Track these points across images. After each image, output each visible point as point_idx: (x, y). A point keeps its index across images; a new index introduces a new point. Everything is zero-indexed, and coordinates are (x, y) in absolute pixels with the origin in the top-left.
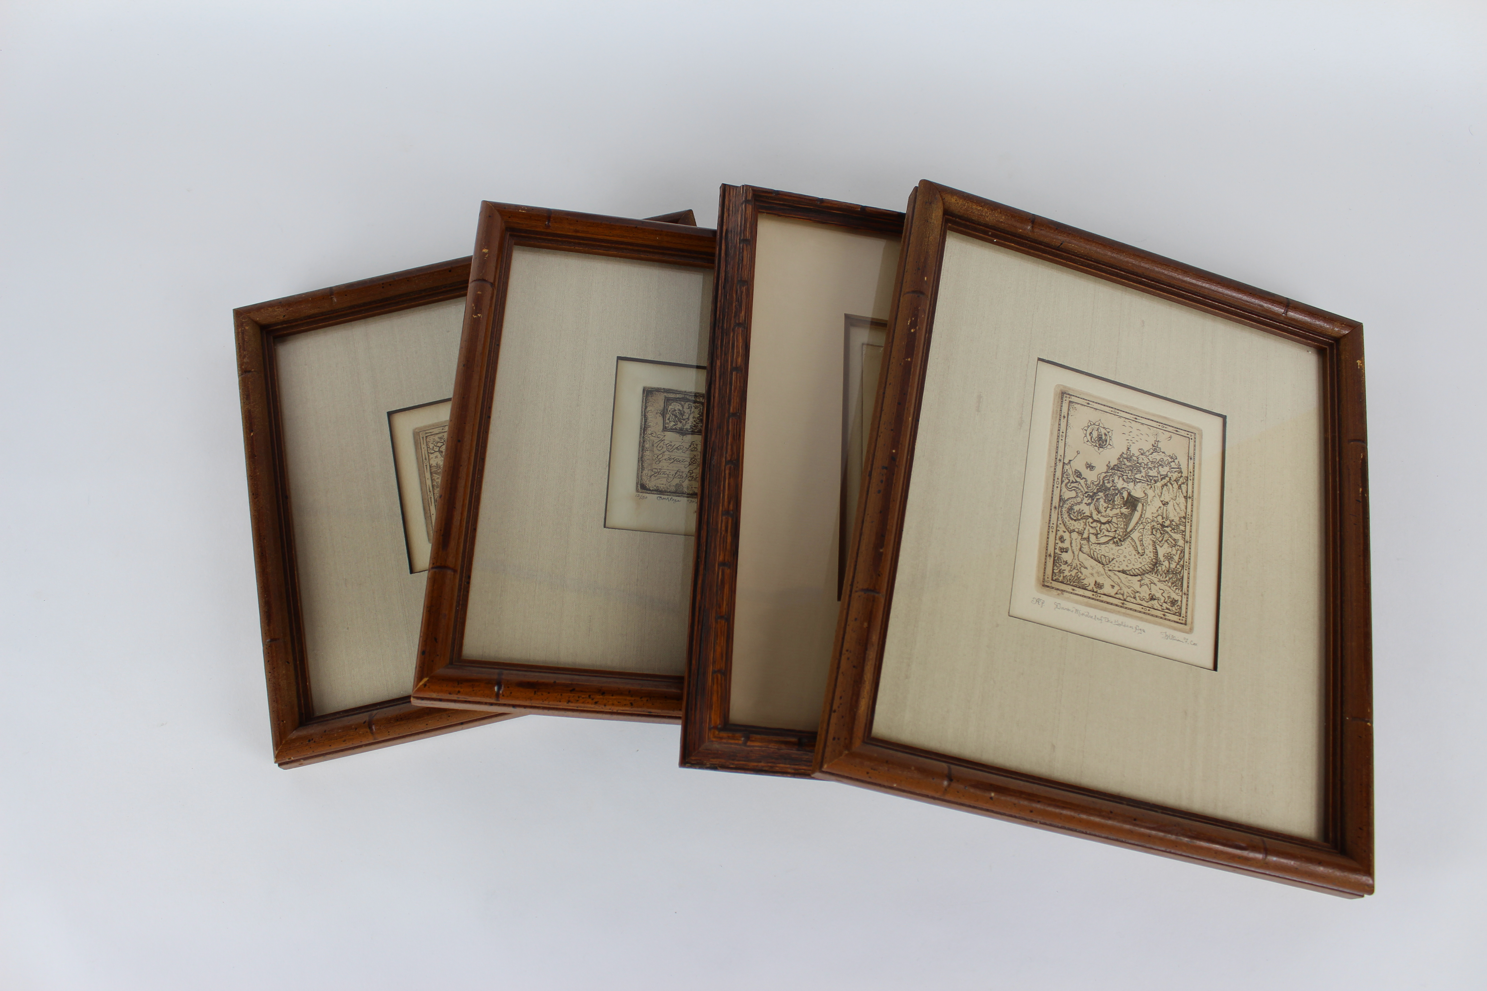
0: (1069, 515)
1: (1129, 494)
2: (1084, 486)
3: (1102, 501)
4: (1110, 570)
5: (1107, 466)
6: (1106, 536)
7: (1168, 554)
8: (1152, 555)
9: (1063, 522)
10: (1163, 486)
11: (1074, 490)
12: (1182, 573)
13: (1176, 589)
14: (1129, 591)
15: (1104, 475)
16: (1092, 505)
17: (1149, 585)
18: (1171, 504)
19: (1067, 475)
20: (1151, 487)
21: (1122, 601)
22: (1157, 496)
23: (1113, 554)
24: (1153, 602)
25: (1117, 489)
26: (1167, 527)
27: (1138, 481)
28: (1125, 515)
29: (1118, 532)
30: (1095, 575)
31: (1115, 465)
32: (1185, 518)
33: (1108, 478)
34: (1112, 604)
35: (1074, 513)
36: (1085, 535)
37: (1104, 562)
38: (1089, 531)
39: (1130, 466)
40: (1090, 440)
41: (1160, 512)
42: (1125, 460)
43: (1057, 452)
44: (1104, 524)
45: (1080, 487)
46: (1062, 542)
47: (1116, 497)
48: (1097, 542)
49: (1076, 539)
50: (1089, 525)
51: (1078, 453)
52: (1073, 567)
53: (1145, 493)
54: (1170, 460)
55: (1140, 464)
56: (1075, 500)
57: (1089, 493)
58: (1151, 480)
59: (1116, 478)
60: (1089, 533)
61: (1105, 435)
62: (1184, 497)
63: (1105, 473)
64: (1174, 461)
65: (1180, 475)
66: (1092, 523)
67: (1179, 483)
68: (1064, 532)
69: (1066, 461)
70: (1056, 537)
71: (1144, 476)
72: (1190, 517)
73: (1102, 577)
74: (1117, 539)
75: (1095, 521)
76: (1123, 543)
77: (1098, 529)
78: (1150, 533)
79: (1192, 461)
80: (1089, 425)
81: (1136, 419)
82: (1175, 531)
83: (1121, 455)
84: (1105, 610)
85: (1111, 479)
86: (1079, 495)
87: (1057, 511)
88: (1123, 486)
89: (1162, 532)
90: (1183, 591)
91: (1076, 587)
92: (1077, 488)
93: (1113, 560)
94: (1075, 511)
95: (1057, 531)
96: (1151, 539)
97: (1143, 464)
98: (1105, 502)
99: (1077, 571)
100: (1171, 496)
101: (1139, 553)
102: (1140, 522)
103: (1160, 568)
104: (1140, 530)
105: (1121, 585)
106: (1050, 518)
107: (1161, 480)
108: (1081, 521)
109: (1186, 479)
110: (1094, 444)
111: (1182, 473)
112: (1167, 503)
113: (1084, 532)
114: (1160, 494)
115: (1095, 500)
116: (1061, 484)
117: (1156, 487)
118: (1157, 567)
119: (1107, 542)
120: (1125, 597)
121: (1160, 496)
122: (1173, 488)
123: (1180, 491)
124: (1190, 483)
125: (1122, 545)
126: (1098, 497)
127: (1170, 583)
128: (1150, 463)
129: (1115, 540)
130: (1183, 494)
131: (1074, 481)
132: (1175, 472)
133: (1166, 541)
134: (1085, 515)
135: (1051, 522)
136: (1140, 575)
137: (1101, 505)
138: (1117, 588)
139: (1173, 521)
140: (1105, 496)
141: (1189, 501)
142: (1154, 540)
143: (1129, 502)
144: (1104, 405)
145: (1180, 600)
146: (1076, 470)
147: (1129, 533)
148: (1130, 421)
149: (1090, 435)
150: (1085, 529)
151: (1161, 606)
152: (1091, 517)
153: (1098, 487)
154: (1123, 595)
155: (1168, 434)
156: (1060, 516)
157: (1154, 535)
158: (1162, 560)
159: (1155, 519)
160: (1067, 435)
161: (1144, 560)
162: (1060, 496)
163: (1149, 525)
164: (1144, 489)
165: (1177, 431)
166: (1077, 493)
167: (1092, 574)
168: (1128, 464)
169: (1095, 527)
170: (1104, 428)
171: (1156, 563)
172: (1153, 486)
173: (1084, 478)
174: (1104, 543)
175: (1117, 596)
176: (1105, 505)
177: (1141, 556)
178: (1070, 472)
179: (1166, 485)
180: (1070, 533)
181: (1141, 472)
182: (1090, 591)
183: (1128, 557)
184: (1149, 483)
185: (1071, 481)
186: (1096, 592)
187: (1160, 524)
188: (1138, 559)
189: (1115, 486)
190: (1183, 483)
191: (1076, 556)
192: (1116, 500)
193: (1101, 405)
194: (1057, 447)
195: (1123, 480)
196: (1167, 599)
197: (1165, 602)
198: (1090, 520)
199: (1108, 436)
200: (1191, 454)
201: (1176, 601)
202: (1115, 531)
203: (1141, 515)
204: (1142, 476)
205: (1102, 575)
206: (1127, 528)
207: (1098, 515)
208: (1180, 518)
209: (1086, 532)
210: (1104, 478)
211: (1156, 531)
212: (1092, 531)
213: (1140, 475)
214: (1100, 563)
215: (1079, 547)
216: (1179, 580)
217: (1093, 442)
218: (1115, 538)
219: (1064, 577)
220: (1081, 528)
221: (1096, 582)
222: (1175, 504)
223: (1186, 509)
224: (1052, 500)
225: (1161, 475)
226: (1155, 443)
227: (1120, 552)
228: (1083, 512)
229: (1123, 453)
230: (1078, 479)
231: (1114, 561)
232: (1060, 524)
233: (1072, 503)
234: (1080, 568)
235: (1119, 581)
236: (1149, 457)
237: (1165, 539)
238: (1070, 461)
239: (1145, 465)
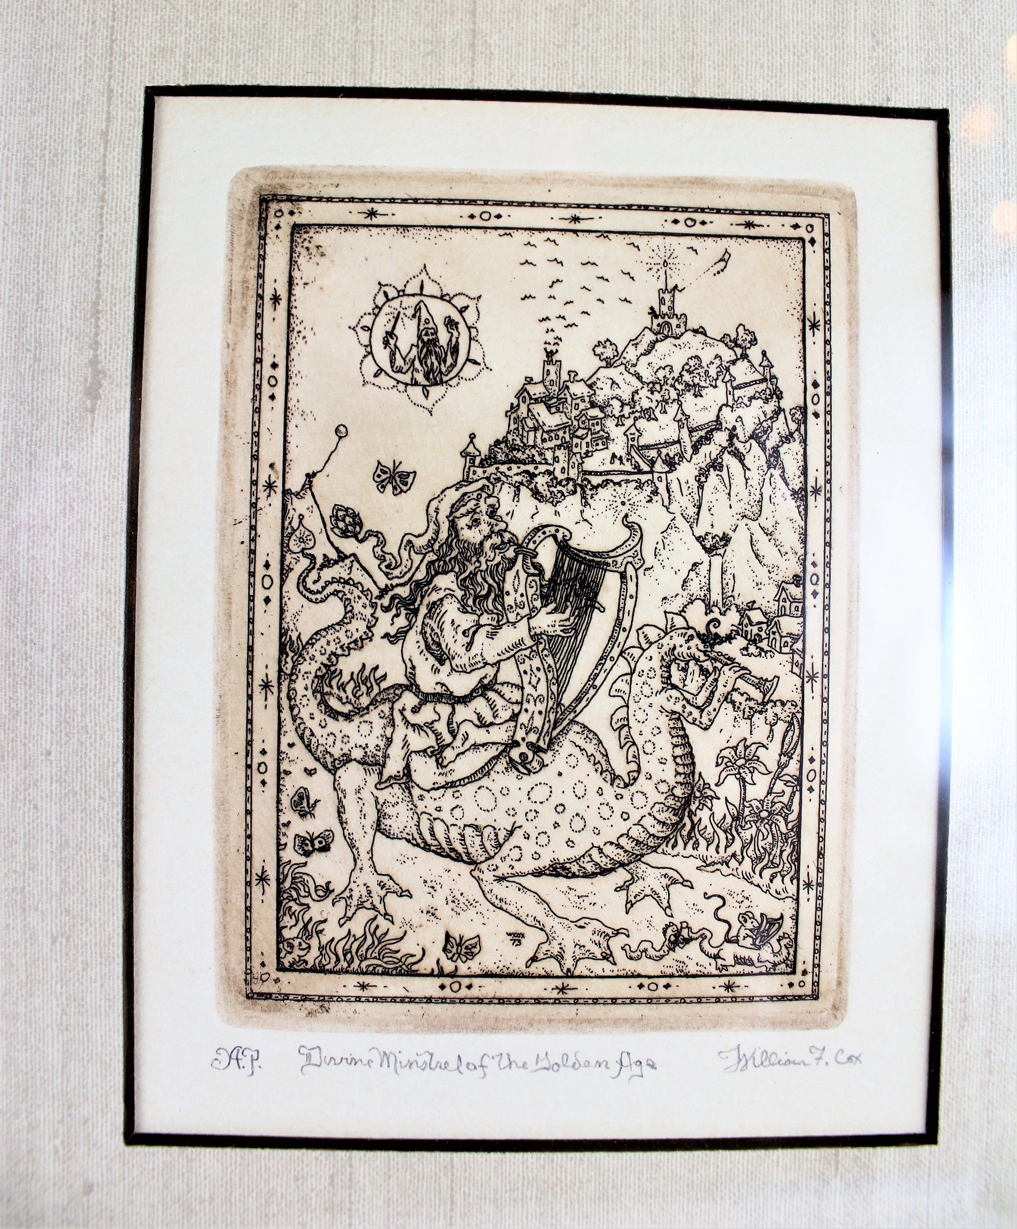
0: (323, 702)
1: (564, 547)
2: (372, 564)
3: (451, 609)
4: (501, 879)
5: (464, 454)
6: (476, 746)
7: (735, 748)
8: (669, 773)
9: (301, 737)
10: (702, 475)
11: (336, 593)
12: (795, 807)
13: (772, 878)
14: (585, 937)
15: (453, 496)
16: (412, 634)
17: (663, 894)
18: (740, 540)
19: (302, 540)
20: (655, 492)
21: (559, 983)
22: (680, 521)
23: (512, 812)
24: (680, 953)
25: (513, 541)
26: (729, 638)
27: (596, 480)
28: (551, 638)
29: (524, 718)
30: (445, 911)
31: (497, 443)
32: (798, 580)
33: (471, 505)
34: (518, 1001)
35: (342, 687)
36: (394, 766)
37: (476, 852)
38: (406, 744)
39: (563, 427)
40: (387, 367)
41: (694, 587)
42: (540, 409)
43: (255, 457)
44: (465, 700)
45: (358, 575)
46: (303, 815)
47: (510, 575)
48: (442, 780)
49: (358, 791)
50: (407, 722)
51: (341, 432)
52: (354, 902)
53: (629, 526)
54: (727, 355)
55: (602, 409)
56: (342, 635)
57: (398, 591)
58: (652, 463)
59: (505, 494)
60: (408, 756)
61: (451, 324)
62: (794, 493)
63: (458, 486)
64: (744, 356)
65: (770, 407)
66: (415, 710)
67: (769, 444)
68: (310, 772)
69: (295, 482)
70: (279, 802)
71: (621, 451)
72: (819, 570)
73: (471, 912)
74: (523, 748)
75: (426, 698)
76: (547, 757)
77: (441, 727)
78: (657, 684)
79: (819, 334)
80: (381, 300)
81: (576, 219)
82: (764, 645)
83: (523, 390)
84: (495, 1027)
85: (483, 507)
86: (358, 607)
87: (272, 700)
88: (539, 520)
89: (708, 665)
90: (803, 877)
91: (373, 973)
92: (346, 582)
93: (511, 833)
94: (346, 677)
95: (281, 774)
96: (662, 710)
97: (616, 404)
98: (464, 609)
99: (372, 914)
100: (738, 508)
101: (615, 777)
102: (615, 652)
103: (704, 815)
104: (620, 685)
105: (549, 922)
106: (250, 731)
107: (696, 449)
108: (373, 715)
109: (798, 416)
110: (407, 378)
111: (780, 397)
112: (726, 539)
113: (386, 756)
114: (691, 511)
115: (423, 610)
116: (282, 582)
117: (674, 486)
118: (691, 814)
119: (485, 771)
120: (569, 963)
121: (693, 521)
122: (745, 468)
123: (777, 473)
124: (815, 428)
125: (543, 765)
126: (434, 597)
127: (747, 862)
128: (644, 393)
129: (515, 754)
130: (787, 484)
131: (333, 555)
132: (751, 399)
133: (727, 698)
134: (384, 685)
135: (257, 747)
136: (622, 865)
137: (447, 626)
138: (533, 938)
139: (751, 606)
140: (463, 586)
141: (816, 506)
142: (678, 708)
143: (566, 581)
144: (440, 202)
145: (789, 913)
146: (337, 508)
147: (572, 708)
148: (553, 235)
149: (386, 343)
150: (389, 741)
151: (716, 957)
152: (412, 686)
153: (431, 557)
154: (559, 958)
155: (714, 248)
156: (286, 715)
157: (674, 687)
158: (712, 782)
159: (679, 622)
160: (294, 370)
161: (639, 800)
162: (283, 632)
163: (653, 651)
164: (625, 509)
165: (749, 225)
166: (347, 603)
167: (432, 913)
168: (551, 420)
169: (430, 725)
170: (442, 298)
171: (687, 801)
172: (662, 487)
173: (371, 533)
174: (471, 779)
175: (536, 968)
176: (466, 621)
177: (626, 786)
178: (313, 523)
179: (716, 465)
180: (333, 771)
181: (607, 439)
182: (431, 975)
183: (573, 806)
184: (644, 478)
185: (320, 561)
186: (453, 975)
187: (699, 635)
188: (613, 802)
189: (500, 533)
190: (788, 438)
191: (364, 857)
192: (508, 587)
193: (427, 202)
194: (256, 434)
195: (536, 494)
196: (736, 925)
197: (728, 940)
198: (409, 700)
199: (462, 327)
200: (815, 307)
201: (772, 922)
202: (514, 717)
203: (619, 621)
204: (614, 456)
205: (471, 904)
206: (561, 693)
207: (437, 671)
208: (781, 588)
209: (396, 753)
210: (454, 508)
211: (685, 670)
212: (419, 742)
213: (606, 455)
214: (458, 859)
215: (372, 816)
216: (785, 838)
217: (400, 371)
218: (516, 744)
219: (321, 948)
220: (374, 741)
221: (448, 936)
222: (759, 535)
223: (804, 542)
224: (250, 660)
225: (691, 431)
226: (662, 301)
227: (540, 794)
228: (379, 673)
229: (529, 380)
230: (349, 546)
231: (517, 838)
232: (291, 745)
233: (332, 647)
234: (382, 900)
235: (539, 911)
236: (642, 369)
237: (721, 690)
238: (310, 476)
239: (623, 405)
